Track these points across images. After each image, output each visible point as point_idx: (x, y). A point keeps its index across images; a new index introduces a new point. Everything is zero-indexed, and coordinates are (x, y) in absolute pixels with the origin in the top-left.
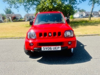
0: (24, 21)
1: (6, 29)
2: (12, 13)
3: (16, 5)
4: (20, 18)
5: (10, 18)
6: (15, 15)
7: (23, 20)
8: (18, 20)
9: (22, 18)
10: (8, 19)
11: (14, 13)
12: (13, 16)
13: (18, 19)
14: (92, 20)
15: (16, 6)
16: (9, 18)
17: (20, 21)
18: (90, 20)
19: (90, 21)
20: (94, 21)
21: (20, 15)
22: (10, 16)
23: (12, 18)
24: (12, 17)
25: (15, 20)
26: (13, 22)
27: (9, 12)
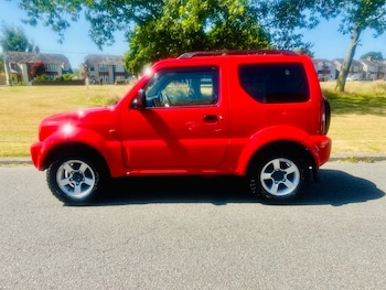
0: (81, 83)
1: (10, 114)
2: (30, 50)
3: (58, 16)
4: (64, 72)
5: (21, 67)
6: (43, 57)
7: (76, 78)
8: (56, 77)
9: (71, 71)
10: (12, 71)
11: (37, 50)
12: (34, 60)
13: (56, 73)
14: (351, 92)
15: (56, 20)
16: (18, 69)
17: (62, 82)
18: (342, 89)
19: (344, 96)
20: (357, 95)
21: (63, 59)
22: (20, 59)
23: (29, 71)
24: (29, 65)
25: (42, 77)
26: (33, 84)
27: (17, 44)
